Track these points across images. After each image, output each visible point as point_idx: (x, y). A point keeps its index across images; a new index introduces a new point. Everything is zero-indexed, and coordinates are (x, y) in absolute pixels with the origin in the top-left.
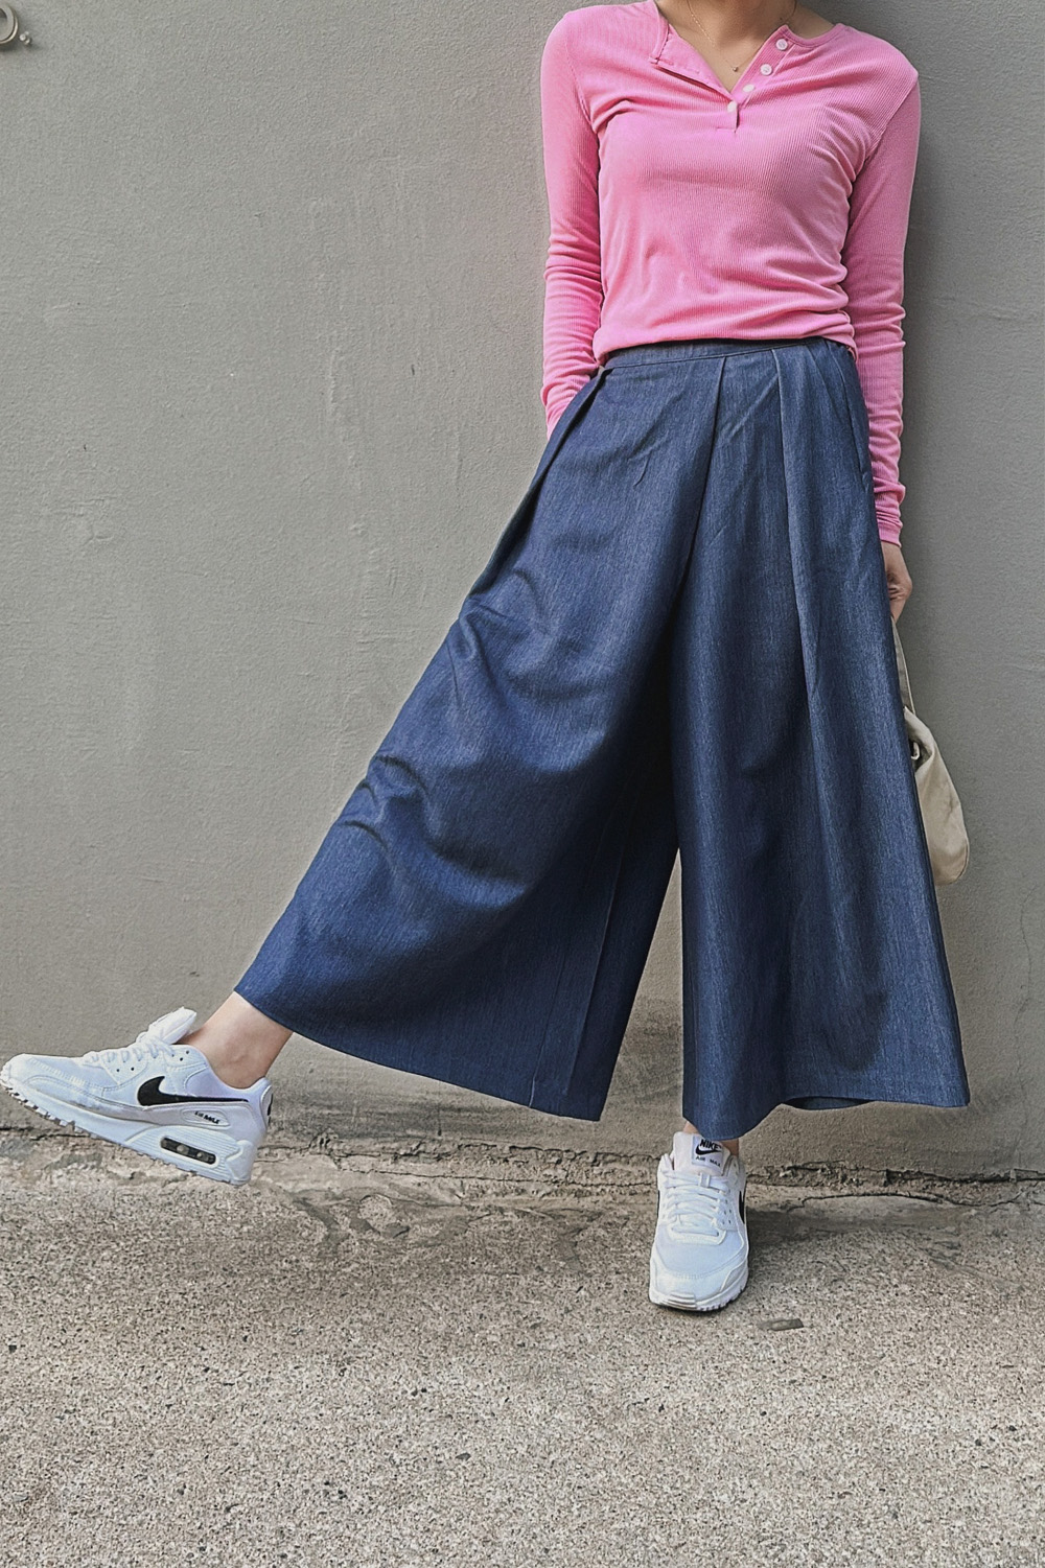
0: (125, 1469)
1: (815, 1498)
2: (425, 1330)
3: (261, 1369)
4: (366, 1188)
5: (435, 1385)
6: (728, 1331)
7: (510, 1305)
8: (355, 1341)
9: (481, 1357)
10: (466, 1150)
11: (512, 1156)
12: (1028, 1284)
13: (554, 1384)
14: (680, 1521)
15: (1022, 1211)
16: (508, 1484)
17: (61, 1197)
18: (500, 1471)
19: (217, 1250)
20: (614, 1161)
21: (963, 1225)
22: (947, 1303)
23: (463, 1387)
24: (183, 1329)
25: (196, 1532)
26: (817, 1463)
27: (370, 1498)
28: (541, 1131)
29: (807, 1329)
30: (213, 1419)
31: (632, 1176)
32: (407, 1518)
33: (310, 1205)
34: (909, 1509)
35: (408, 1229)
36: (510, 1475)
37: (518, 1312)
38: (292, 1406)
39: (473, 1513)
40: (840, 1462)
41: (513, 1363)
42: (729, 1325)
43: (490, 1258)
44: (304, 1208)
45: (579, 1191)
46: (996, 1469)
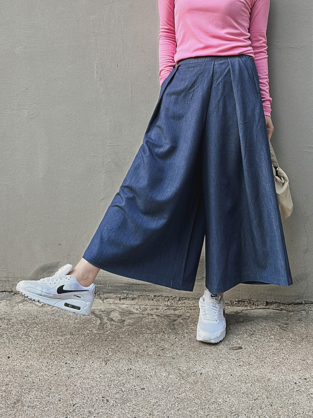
0: (43, 394)
1: (248, 400)
2: (130, 351)
3: (83, 363)
4: (111, 308)
5: (134, 367)
6: (220, 350)
7: (155, 343)
8: (110, 354)
9: (147, 359)
10: (141, 296)
11: (155, 298)
12: (309, 335)
13: (169, 367)
14: (207, 408)
15: (307, 313)
16: (156, 397)
17: (22, 312)
18: (154, 393)
19: (68, 327)
20: (185, 300)
21: (289, 317)
22: (285, 341)
23: (142, 368)
24: (59, 351)
25: (65, 412)
26: (248, 390)
27: (116, 402)
28: (163, 291)
29: (244, 350)
30: (69, 378)
31: (190, 304)
32: (127, 407)
33: (95, 314)
34: (276, 404)
35: (124, 321)
36: (157, 394)
37: (158, 345)
38: (92, 374)
39: (146, 406)
40: (254, 390)
41: (156, 360)
42: (220, 349)
43: (149, 329)
44: (93, 314)
45: (175, 309)
46: (301, 391)
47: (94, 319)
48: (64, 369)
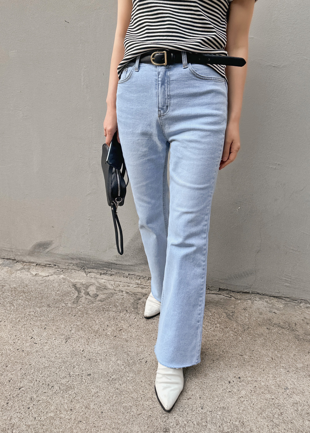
2: (92, 329)
3: (46, 339)
4: (91, 282)
5: (89, 348)
7: (116, 323)
8: (73, 332)
9: (104, 340)
10: (118, 274)
11: (129, 276)
13: (120, 351)
15: (252, 303)
16: (98, 386)
17: (17, 279)
18: (97, 381)
19: (49, 298)
21: (236, 305)
23: (96, 350)
27: (60, 388)
33: (76, 286)
34: (207, 406)
35: (98, 295)
37: (118, 325)
38: (50, 353)
39: (86, 396)
41: (111, 342)
43: (115, 306)
44: (74, 287)
45: (143, 287)
46: (233, 393)
47: (73, 292)
48: (28, 344)
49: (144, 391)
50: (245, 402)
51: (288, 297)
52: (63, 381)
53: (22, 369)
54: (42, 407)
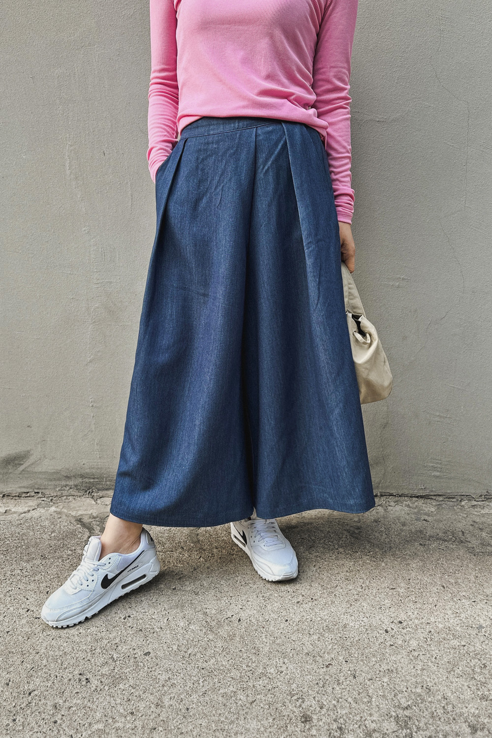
1: (316, 668)
5: (134, 613)
7: (170, 568)
9: (156, 596)
13: (190, 609)
14: (252, 686)
15: (385, 510)
16: (168, 669)
18: (164, 661)
19: (40, 546)
23: (147, 614)
25: (12, 709)
26: (314, 647)
27: (101, 682)
30: (28, 638)
32: (119, 693)
33: (83, 522)
34: (361, 672)
36: (170, 663)
37: (173, 571)
39: (151, 688)
40: (324, 646)
41: (170, 599)
44: (80, 523)
46: (397, 646)
47: (80, 530)
48: (24, 621)
49: (250, 664)
50: (422, 657)
51: (440, 494)
52: (105, 670)
53: (24, 663)
54: (79, 717)
